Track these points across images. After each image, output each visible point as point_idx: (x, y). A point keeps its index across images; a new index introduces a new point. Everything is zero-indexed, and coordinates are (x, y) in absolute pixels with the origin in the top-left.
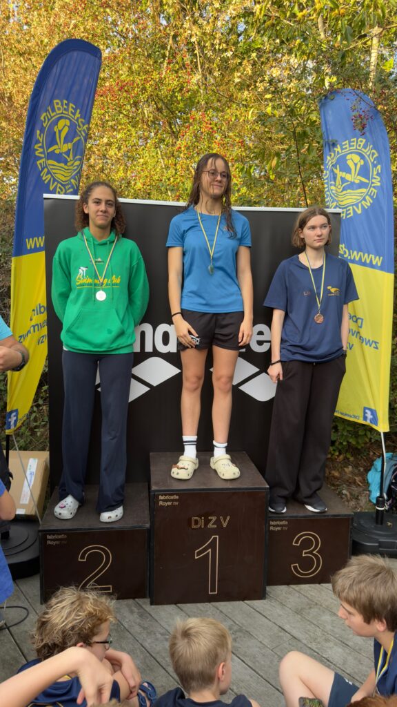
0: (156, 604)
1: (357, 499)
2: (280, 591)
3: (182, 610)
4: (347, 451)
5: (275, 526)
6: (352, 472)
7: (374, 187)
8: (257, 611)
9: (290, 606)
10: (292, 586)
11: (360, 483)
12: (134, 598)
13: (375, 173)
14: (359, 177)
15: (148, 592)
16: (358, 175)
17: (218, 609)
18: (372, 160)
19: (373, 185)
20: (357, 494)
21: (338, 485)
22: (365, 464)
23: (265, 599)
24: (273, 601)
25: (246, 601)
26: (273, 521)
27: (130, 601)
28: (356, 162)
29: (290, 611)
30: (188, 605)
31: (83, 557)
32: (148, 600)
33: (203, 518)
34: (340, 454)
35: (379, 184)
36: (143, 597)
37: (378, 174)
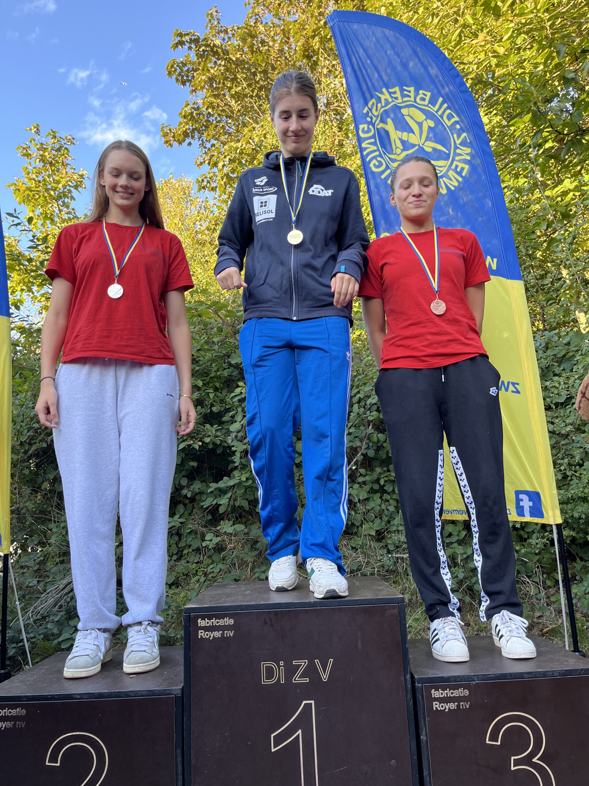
33: (282, 663)
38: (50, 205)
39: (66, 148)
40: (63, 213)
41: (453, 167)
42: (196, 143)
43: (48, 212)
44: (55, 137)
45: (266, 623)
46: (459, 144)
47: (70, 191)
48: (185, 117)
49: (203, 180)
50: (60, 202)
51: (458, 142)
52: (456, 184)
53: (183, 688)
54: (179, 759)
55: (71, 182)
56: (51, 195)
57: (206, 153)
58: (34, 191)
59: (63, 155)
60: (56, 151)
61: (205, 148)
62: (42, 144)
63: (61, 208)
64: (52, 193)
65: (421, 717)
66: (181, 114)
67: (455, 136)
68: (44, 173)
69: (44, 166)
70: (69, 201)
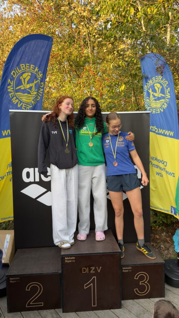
0: (65, 313)
1: (168, 249)
2: (128, 303)
3: (78, 315)
4: (162, 225)
5: (125, 270)
6: (165, 236)
7: (167, 98)
8: (117, 316)
9: (134, 313)
10: (135, 300)
11: (169, 241)
12: (54, 309)
13: (167, 92)
14: (160, 94)
15: (61, 306)
16: (160, 93)
17: (97, 315)
18: (166, 86)
19: (167, 97)
20: (168, 247)
21: (159, 243)
22: (172, 231)
23: (121, 308)
24: (125, 310)
25: (111, 310)
26: (124, 267)
27: (53, 311)
28: (159, 87)
29: (134, 315)
30: (82, 312)
31: (28, 289)
32: (61, 310)
33: (88, 268)
34: (159, 226)
35: (169, 97)
36: (59, 308)
37: (168, 92)
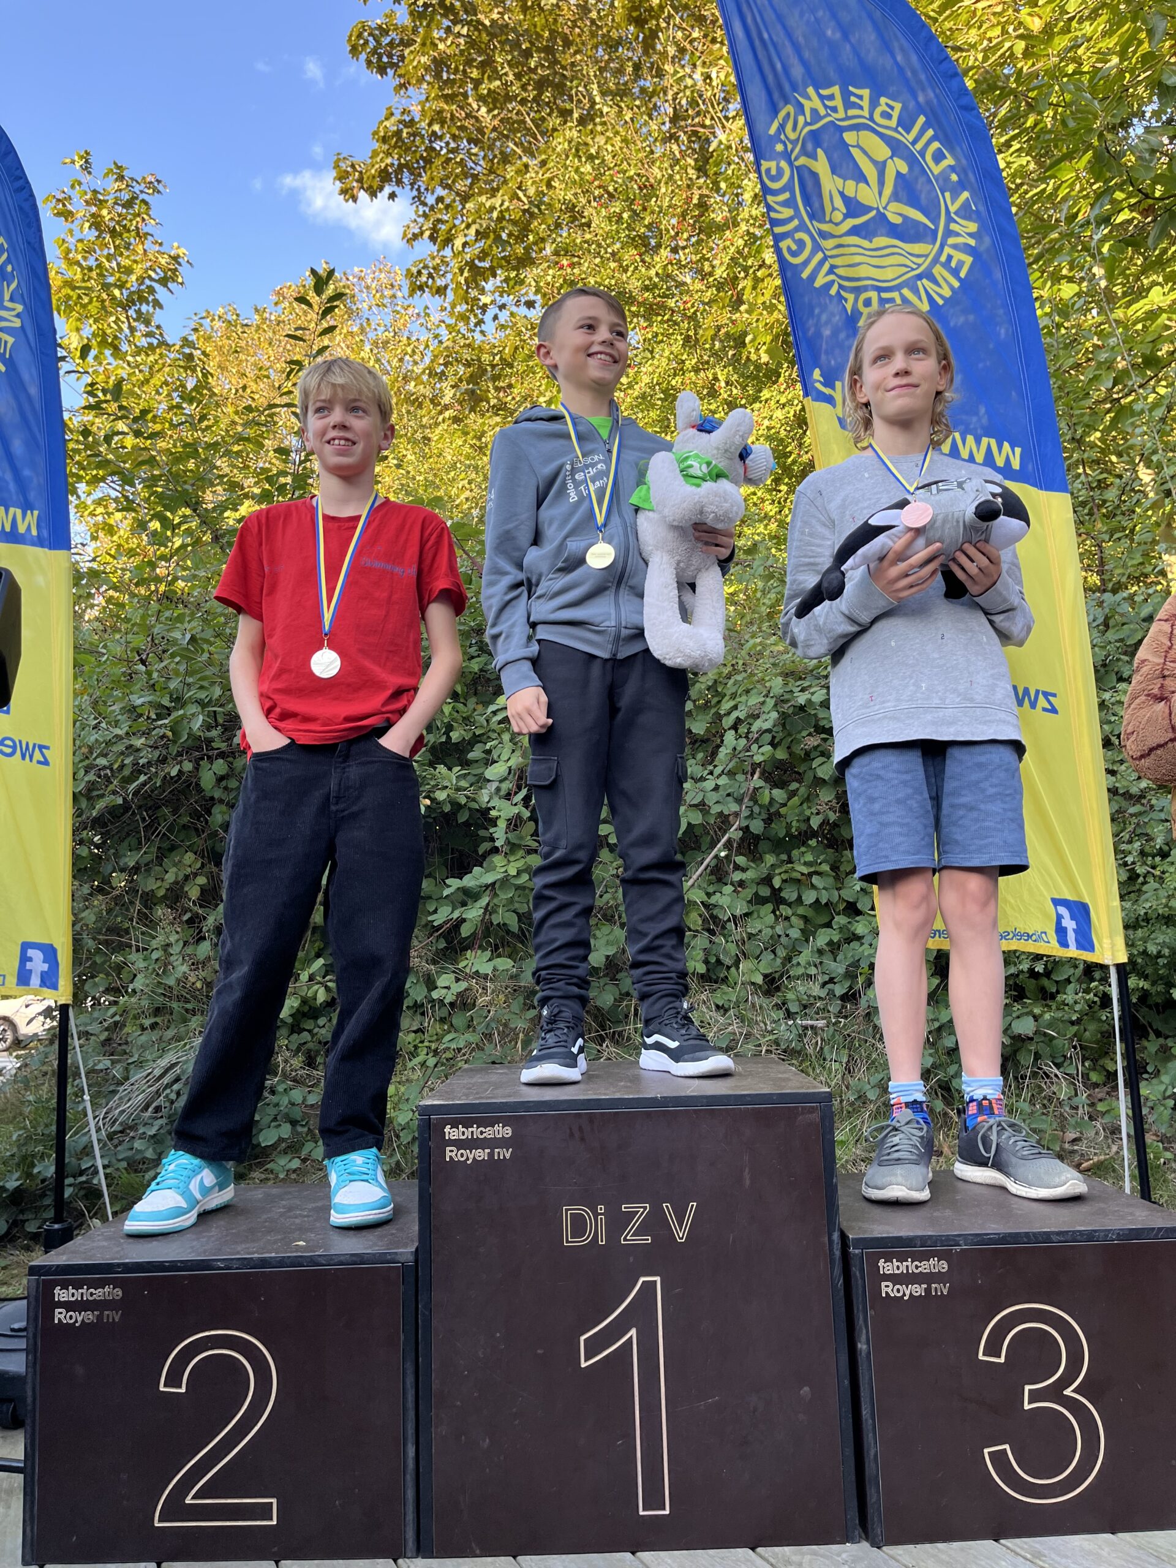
0: (440, 1554)
15: (410, 1531)
30: (559, 1559)
31: (175, 1378)
33: (601, 1209)
38: (113, 318)
39: (143, 201)
40: (138, 334)
41: (943, 259)
42: (405, 195)
43: (108, 331)
44: (121, 178)
45: (572, 1135)
46: (955, 213)
47: (152, 290)
48: (384, 140)
49: (419, 273)
50: (131, 312)
51: (953, 209)
52: (947, 293)
53: (417, 1249)
54: (410, 1380)
55: (154, 270)
56: (114, 298)
57: (425, 215)
58: (79, 288)
59: (139, 215)
60: (123, 206)
61: (424, 204)
62: (95, 192)
63: (134, 324)
64: (117, 292)
65: (858, 1307)
66: (375, 133)
67: (947, 195)
68: (98, 252)
69: (98, 237)
70: (151, 310)
